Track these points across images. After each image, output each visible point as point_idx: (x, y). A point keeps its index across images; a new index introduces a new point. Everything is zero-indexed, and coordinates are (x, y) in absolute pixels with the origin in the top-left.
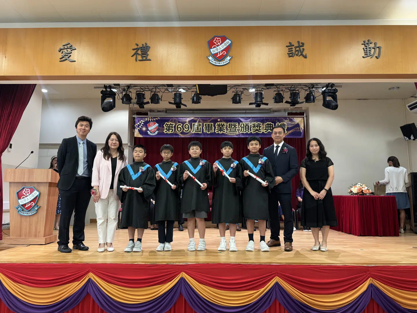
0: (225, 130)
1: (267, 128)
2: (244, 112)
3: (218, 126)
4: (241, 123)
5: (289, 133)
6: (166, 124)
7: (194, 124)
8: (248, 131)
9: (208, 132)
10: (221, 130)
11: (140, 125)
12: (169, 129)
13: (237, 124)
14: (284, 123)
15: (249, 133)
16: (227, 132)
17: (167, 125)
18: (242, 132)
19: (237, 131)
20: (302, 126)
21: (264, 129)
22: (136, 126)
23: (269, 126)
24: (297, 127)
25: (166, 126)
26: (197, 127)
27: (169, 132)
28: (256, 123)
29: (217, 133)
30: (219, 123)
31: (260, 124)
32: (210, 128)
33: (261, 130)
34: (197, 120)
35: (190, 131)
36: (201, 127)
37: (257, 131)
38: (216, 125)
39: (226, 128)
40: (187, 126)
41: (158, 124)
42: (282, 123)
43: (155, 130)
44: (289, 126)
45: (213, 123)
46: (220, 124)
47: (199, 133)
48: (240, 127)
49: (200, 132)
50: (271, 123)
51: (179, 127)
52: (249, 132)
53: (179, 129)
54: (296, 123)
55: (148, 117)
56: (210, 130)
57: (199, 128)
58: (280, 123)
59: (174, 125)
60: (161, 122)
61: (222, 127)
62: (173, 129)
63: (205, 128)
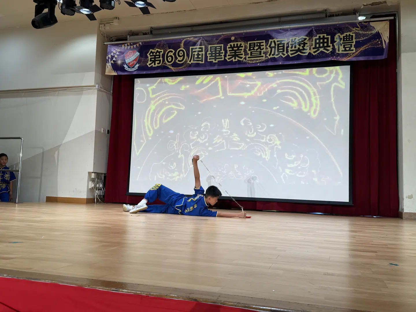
0: (242, 54)
1: (318, 46)
2: (277, 20)
3: (231, 49)
4: (270, 40)
5: (359, 51)
6: (151, 51)
7: (192, 49)
8: (282, 54)
9: (214, 60)
10: (235, 56)
11: (114, 56)
12: (155, 59)
13: (263, 42)
14: (349, 35)
15: (284, 57)
16: (245, 58)
17: (151, 54)
18: (271, 56)
19: (262, 55)
20: (386, 37)
21: (312, 48)
22: (109, 58)
23: (321, 41)
24: (375, 39)
25: (150, 56)
26: (196, 53)
27: (155, 64)
28: (297, 39)
29: (228, 60)
30: (232, 44)
31: (305, 39)
32: (218, 53)
33: (306, 50)
34: (198, 41)
35: (186, 61)
36: (204, 53)
37: (299, 53)
38: (228, 47)
39: (245, 51)
40: (181, 53)
41: (139, 52)
42: (347, 35)
43: (135, 62)
44: (359, 38)
45: (222, 45)
46: (234, 45)
47: (200, 62)
48: (269, 48)
49: (202, 61)
50: (325, 35)
51: (169, 55)
52: (284, 55)
53: (170, 59)
54: (374, 32)
55: (126, 43)
56: (218, 56)
57: (200, 55)
58: (342, 34)
59: (162, 53)
60: (144, 49)
61: (238, 50)
62: (161, 60)
63: (209, 54)
